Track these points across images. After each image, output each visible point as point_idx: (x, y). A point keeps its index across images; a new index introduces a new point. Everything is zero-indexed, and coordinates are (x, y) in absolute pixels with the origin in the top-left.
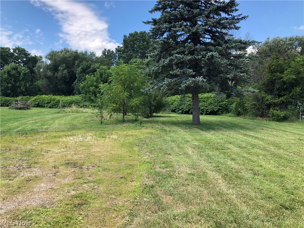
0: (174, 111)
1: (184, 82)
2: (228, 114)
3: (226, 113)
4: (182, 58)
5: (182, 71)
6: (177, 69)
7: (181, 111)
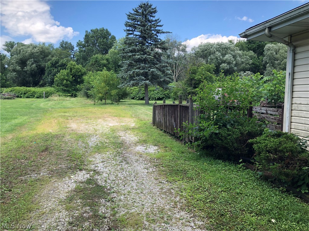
0: (133, 98)
1: (140, 83)
2: (169, 100)
3: (168, 99)
4: (139, 71)
5: (139, 77)
6: (137, 76)
7: (138, 98)
